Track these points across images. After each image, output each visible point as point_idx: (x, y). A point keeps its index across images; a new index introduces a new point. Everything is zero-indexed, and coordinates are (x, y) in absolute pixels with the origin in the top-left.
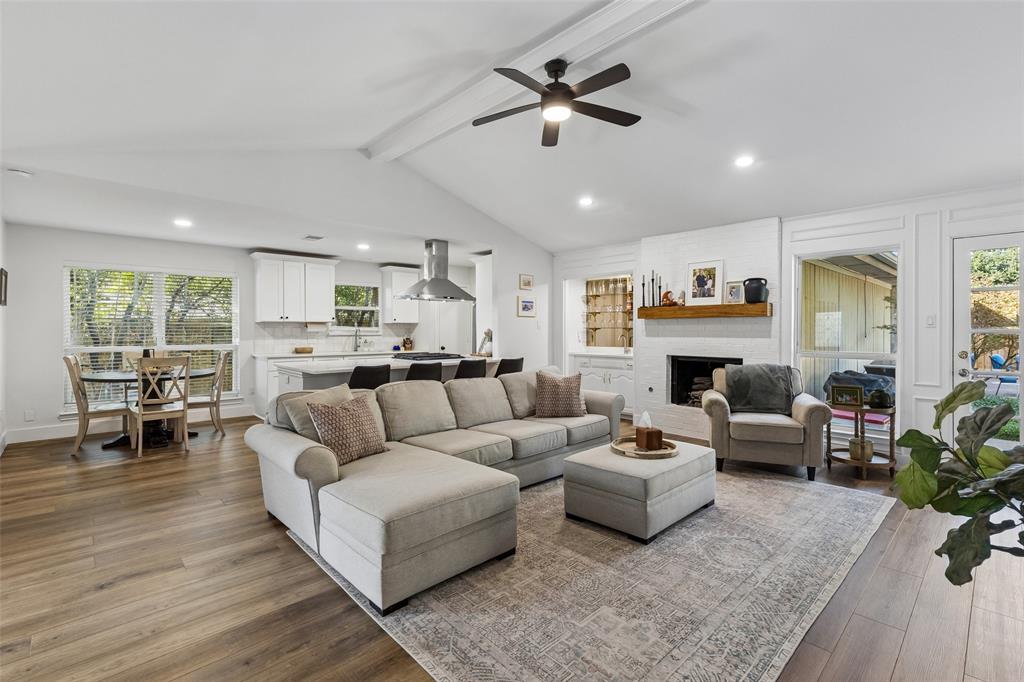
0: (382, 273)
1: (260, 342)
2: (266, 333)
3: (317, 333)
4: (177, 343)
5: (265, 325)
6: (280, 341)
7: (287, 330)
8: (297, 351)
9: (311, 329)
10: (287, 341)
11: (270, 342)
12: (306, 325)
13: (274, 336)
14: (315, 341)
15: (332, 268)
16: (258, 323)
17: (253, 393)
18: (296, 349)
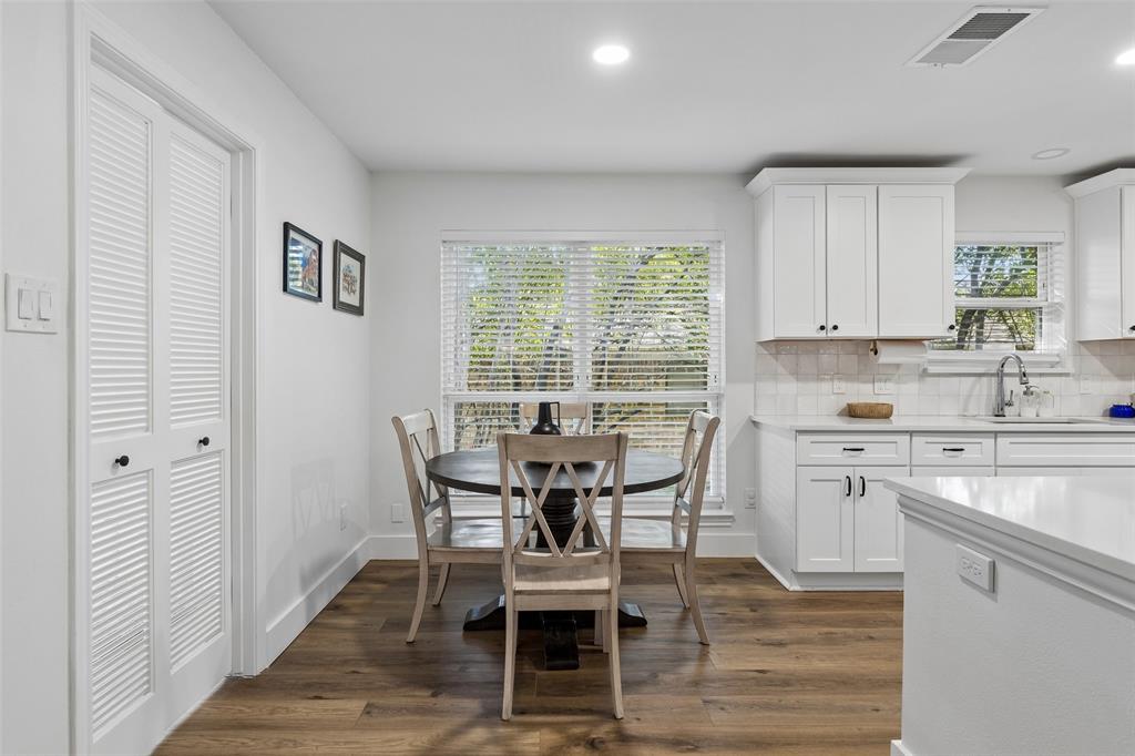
0: (1072, 200)
1: (767, 387)
2: (781, 370)
3: (898, 366)
4: (626, 387)
5: (779, 346)
6: (812, 386)
7: (827, 358)
8: (852, 412)
9: (887, 356)
10: (825, 386)
11: (789, 387)
12: (873, 345)
13: (797, 375)
14: (890, 385)
15: (949, 193)
16: (765, 344)
17: (753, 504)
18: (850, 406)
